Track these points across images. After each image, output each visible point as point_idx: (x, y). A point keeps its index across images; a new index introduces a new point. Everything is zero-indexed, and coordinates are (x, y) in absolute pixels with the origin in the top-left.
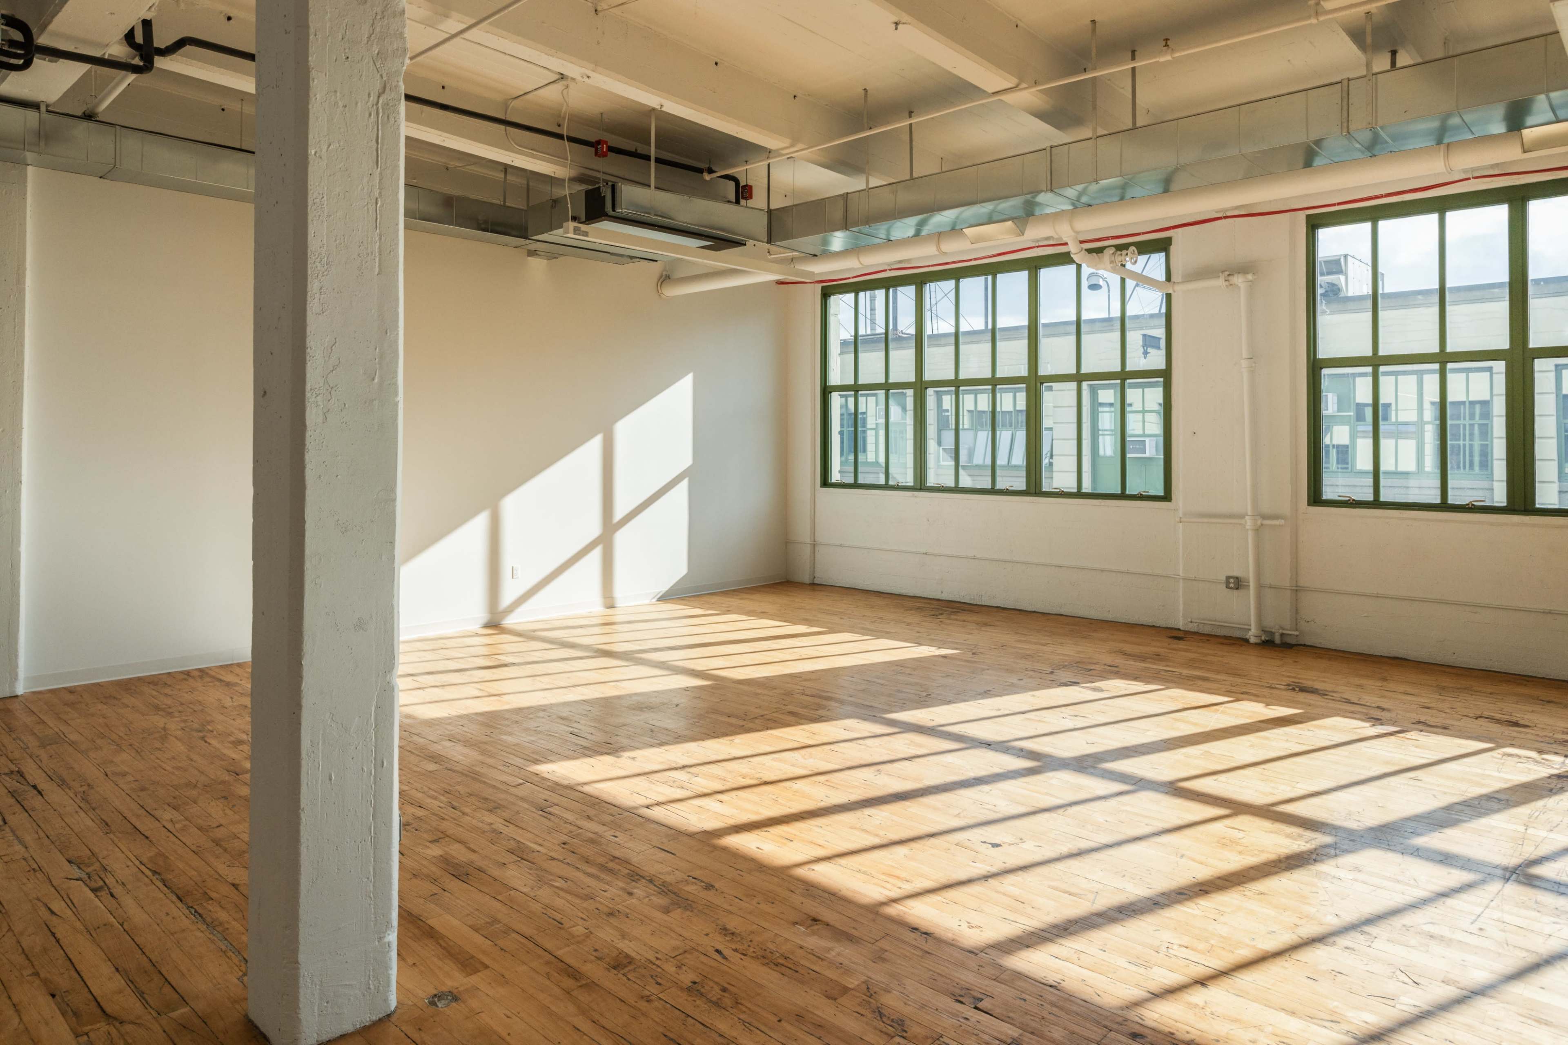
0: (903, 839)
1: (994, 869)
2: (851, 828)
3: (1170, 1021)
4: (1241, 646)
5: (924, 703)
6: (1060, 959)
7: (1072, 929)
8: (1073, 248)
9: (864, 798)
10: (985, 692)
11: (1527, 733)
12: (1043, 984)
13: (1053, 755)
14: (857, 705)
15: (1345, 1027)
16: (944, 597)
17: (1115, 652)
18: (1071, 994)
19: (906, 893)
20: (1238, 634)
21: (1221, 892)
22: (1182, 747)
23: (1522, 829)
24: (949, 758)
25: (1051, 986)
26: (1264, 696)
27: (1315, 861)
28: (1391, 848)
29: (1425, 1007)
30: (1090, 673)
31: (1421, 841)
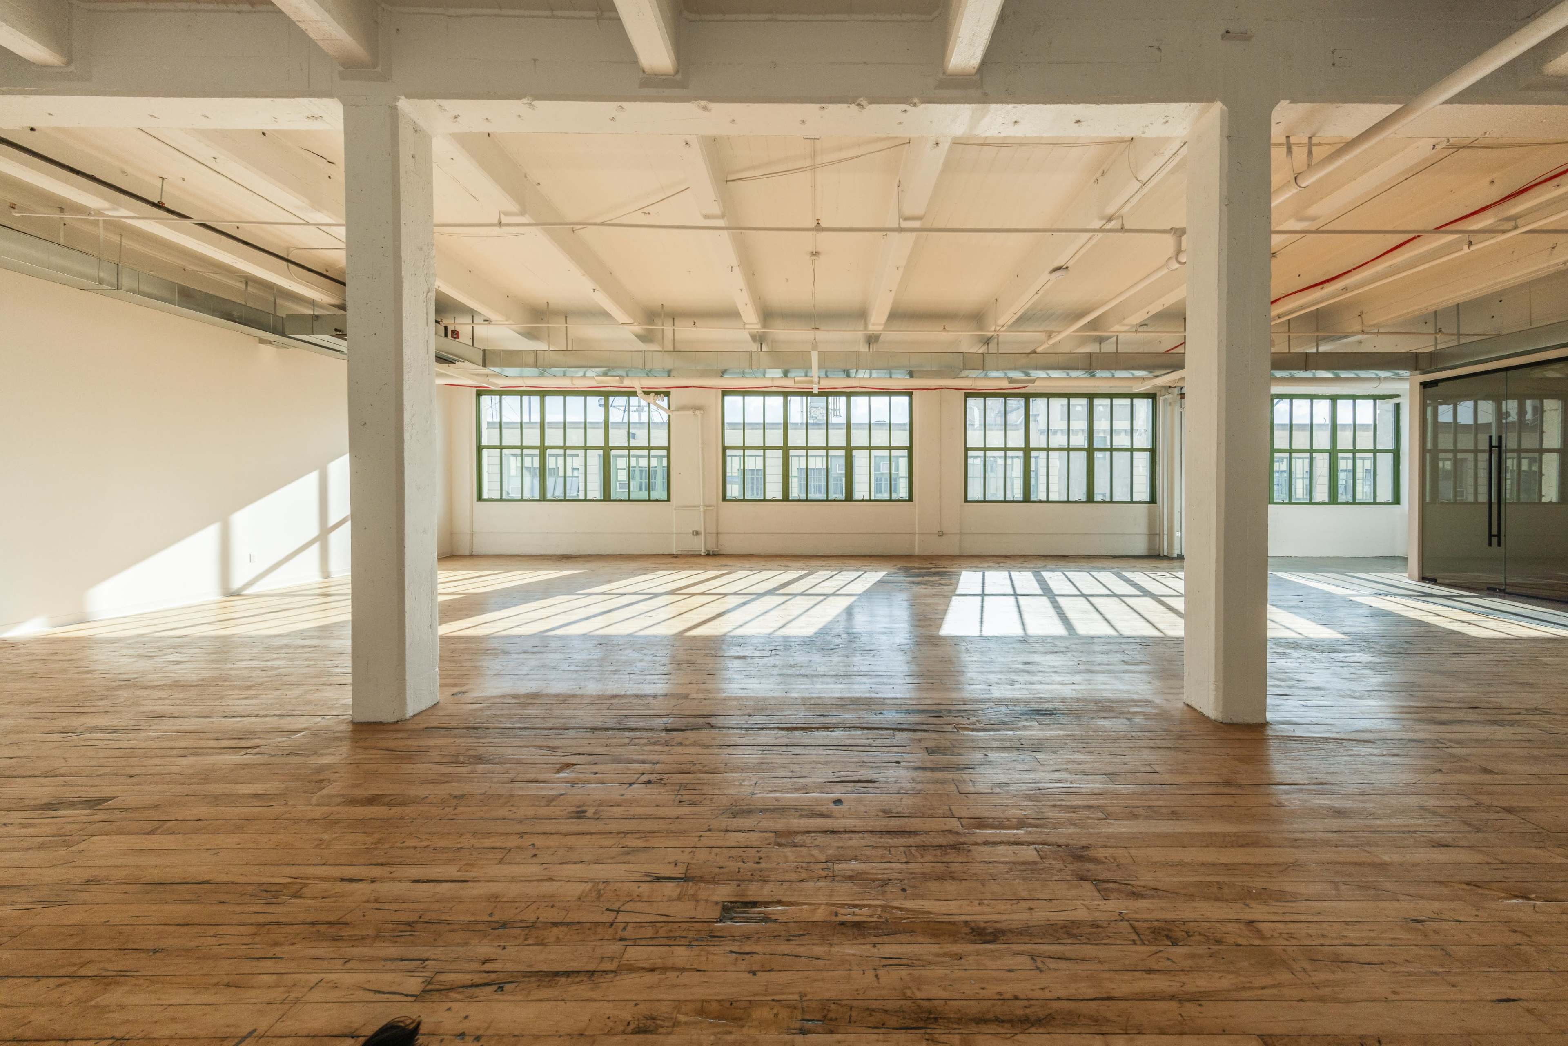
4: (700, 556)
8: (639, 391)
20: (698, 553)
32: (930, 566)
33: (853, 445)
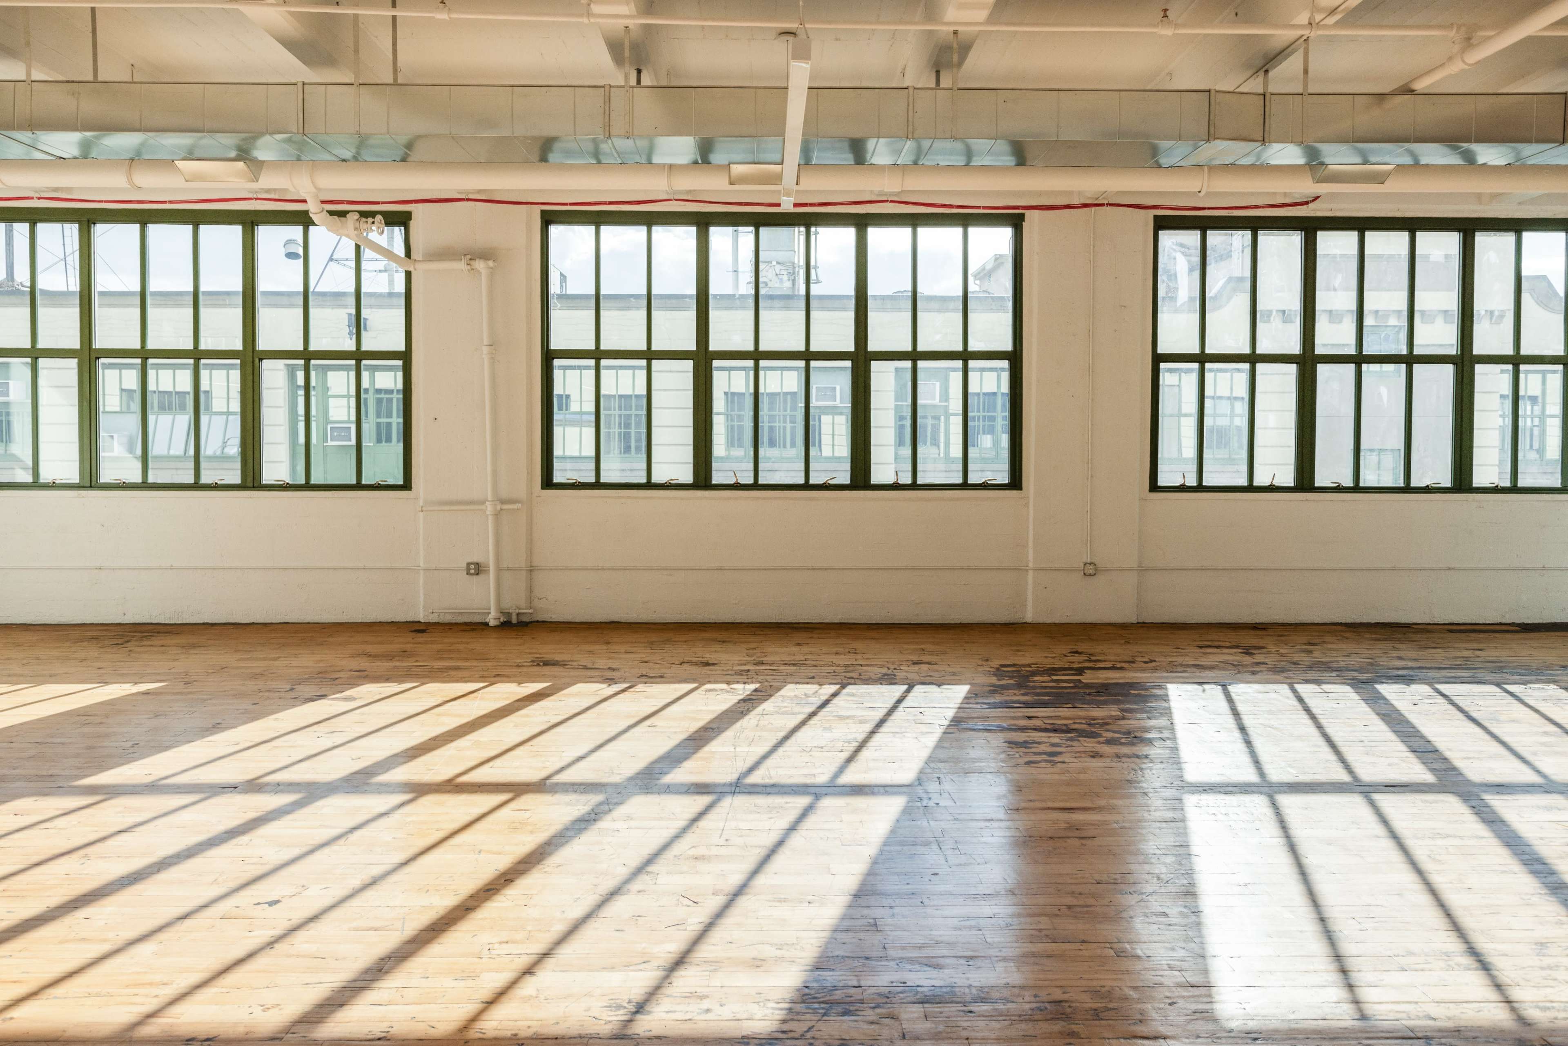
0: (144, 933)
1: (278, 932)
2: (61, 942)
3: (510, 1023)
4: (483, 630)
5: (132, 755)
6: (382, 1005)
7: (386, 967)
8: (312, 207)
9: (73, 898)
10: (214, 727)
11: (716, 670)
12: (370, 1040)
13: (317, 781)
14: (27, 778)
15: (655, 963)
16: (129, 619)
17: (358, 655)
18: (403, 1038)
19: (167, 999)
20: (478, 619)
21: (525, 876)
22: (452, 741)
23: (732, 749)
24: (185, 815)
25: (379, 1039)
26: (515, 676)
27: (595, 820)
28: (650, 790)
29: (707, 921)
30: (336, 682)
31: (668, 779)
32: (1078, 661)
33: (872, 346)
